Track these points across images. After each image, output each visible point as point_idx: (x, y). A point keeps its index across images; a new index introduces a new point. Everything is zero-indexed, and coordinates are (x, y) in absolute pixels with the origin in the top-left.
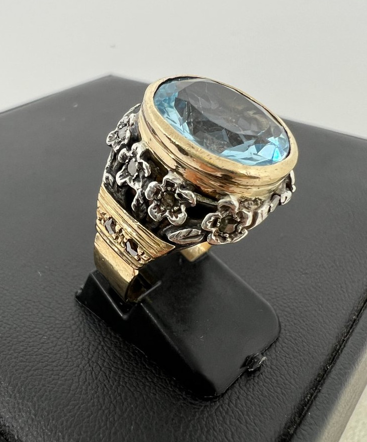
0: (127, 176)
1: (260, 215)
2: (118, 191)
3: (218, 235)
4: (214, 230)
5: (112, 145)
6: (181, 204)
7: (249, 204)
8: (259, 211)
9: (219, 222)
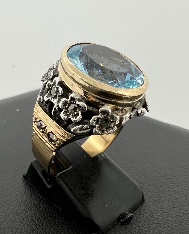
0: (50, 96)
1: (124, 119)
2: (45, 105)
3: (100, 129)
4: (97, 126)
5: (44, 80)
6: (79, 111)
7: (118, 112)
8: (124, 116)
9: (100, 121)
